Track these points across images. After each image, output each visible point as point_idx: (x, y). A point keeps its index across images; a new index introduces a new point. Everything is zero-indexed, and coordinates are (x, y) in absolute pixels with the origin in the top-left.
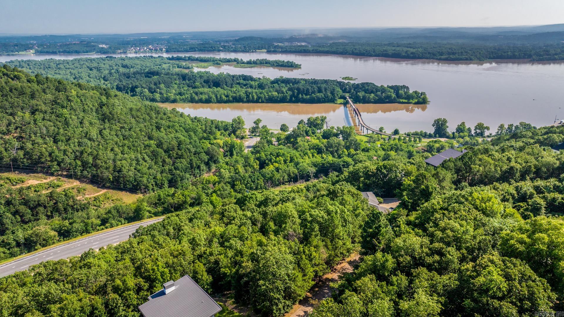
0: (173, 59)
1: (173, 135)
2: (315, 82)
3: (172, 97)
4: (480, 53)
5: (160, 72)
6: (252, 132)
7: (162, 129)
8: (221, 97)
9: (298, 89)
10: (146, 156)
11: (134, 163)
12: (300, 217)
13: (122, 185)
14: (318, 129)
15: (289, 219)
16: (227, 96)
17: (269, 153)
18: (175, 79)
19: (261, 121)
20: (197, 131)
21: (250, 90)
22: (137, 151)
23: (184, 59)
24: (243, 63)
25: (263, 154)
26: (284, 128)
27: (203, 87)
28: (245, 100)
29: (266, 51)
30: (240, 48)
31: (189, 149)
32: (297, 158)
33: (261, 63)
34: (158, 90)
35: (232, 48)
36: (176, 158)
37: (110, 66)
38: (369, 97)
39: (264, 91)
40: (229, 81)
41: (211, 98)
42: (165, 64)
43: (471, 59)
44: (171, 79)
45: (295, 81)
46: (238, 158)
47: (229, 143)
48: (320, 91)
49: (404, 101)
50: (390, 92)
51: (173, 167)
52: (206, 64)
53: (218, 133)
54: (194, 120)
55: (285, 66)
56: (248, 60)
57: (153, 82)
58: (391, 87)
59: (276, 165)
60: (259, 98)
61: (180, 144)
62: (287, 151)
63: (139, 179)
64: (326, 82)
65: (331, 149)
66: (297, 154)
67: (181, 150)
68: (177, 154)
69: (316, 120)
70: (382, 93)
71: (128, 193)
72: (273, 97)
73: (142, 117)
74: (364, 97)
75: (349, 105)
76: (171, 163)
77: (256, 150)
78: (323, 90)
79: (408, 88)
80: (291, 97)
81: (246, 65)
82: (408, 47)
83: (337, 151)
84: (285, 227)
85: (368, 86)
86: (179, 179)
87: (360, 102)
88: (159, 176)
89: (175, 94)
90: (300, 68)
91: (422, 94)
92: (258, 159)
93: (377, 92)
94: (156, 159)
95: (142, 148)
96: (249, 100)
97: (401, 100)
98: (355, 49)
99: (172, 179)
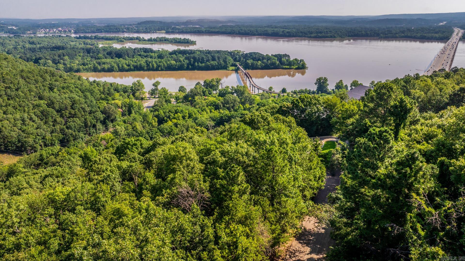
0: (80, 38)
1: (67, 96)
2: (209, 52)
3: (76, 67)
4: (341, 32)
5: (65, 46)
6: (152, 95)
7: (55, 90)
8: (122, 67)
9: (194, 58)
10: (33, 116)
11: (19, 123)
12: (201, 161)
13: (3, 147)
14: (214, 90)
15: (181, 162)
16: (128, 65)
17: (168, 111)
18: (79, 52)
19: (159, 83)
20: (94, 91)
21: (150, 60)
22: (24, 111)
23: (91, 38)
24: (145, 40)
25: (161, 112)
26: (182, 89)
27: (106, 58)
28: (145, 68)
29: (165, 32)
30: (142, 29)
31: (83, 109)
32: (195, 114)
33: (161, 40)
34: (62, 61)
35: (135, 29)
36: (69, 118)
37: (16, 42)
38: (257, 64)
39: (162, 60)
40: (131, 54)
41: (113, 67)
42: (73, 42)
43: (335, 37)
44: (75, 51)
45: (191, 52)
46: (136, 116)
47: (128, 103)
48: (214, 59)
49: (286, 67)
50: (274, 59)
51: (65, 127)
52: (110, 42)
53: (117, 95)
54: (93, 83)
55: (182, 43)
56: (149, 38)
57: (57, 55)
58: (275, 56)
59: (175, 121)
60: (159, 66)
61: (74, 103)
62: (186, 108)
63: (24, 139)
64: (218, 52)
65: (228, 106)
66: (195, 110)
67: (74, 110)
68: (70, 113)
69: (211, 81)
70: (267, 61)
71: (11, 155)
72: (172, 65)
73: (34, 79)
74: (252, 64)
75: (240, 71)
76: (64, 122)
77: (154, 109)
78: (217, 59)
79: (289, 56)
80: (188, 65)
81: (147, 42)
82: (283, 28)
83: (233, 107)
84: (173, 179)
85: (255, 55)
86: (72, 139)
87: (249, 69)
88: (48, 136)
89: (78, 64)
90: (195, 44)
91: (301, 61)
92: (157, 116)
93: (263, 59)
94: (46, 118)
95: (31, 108)
96: (149, 68)
97: (284, 67)
98: (241, 30)
99: (64, 138)
